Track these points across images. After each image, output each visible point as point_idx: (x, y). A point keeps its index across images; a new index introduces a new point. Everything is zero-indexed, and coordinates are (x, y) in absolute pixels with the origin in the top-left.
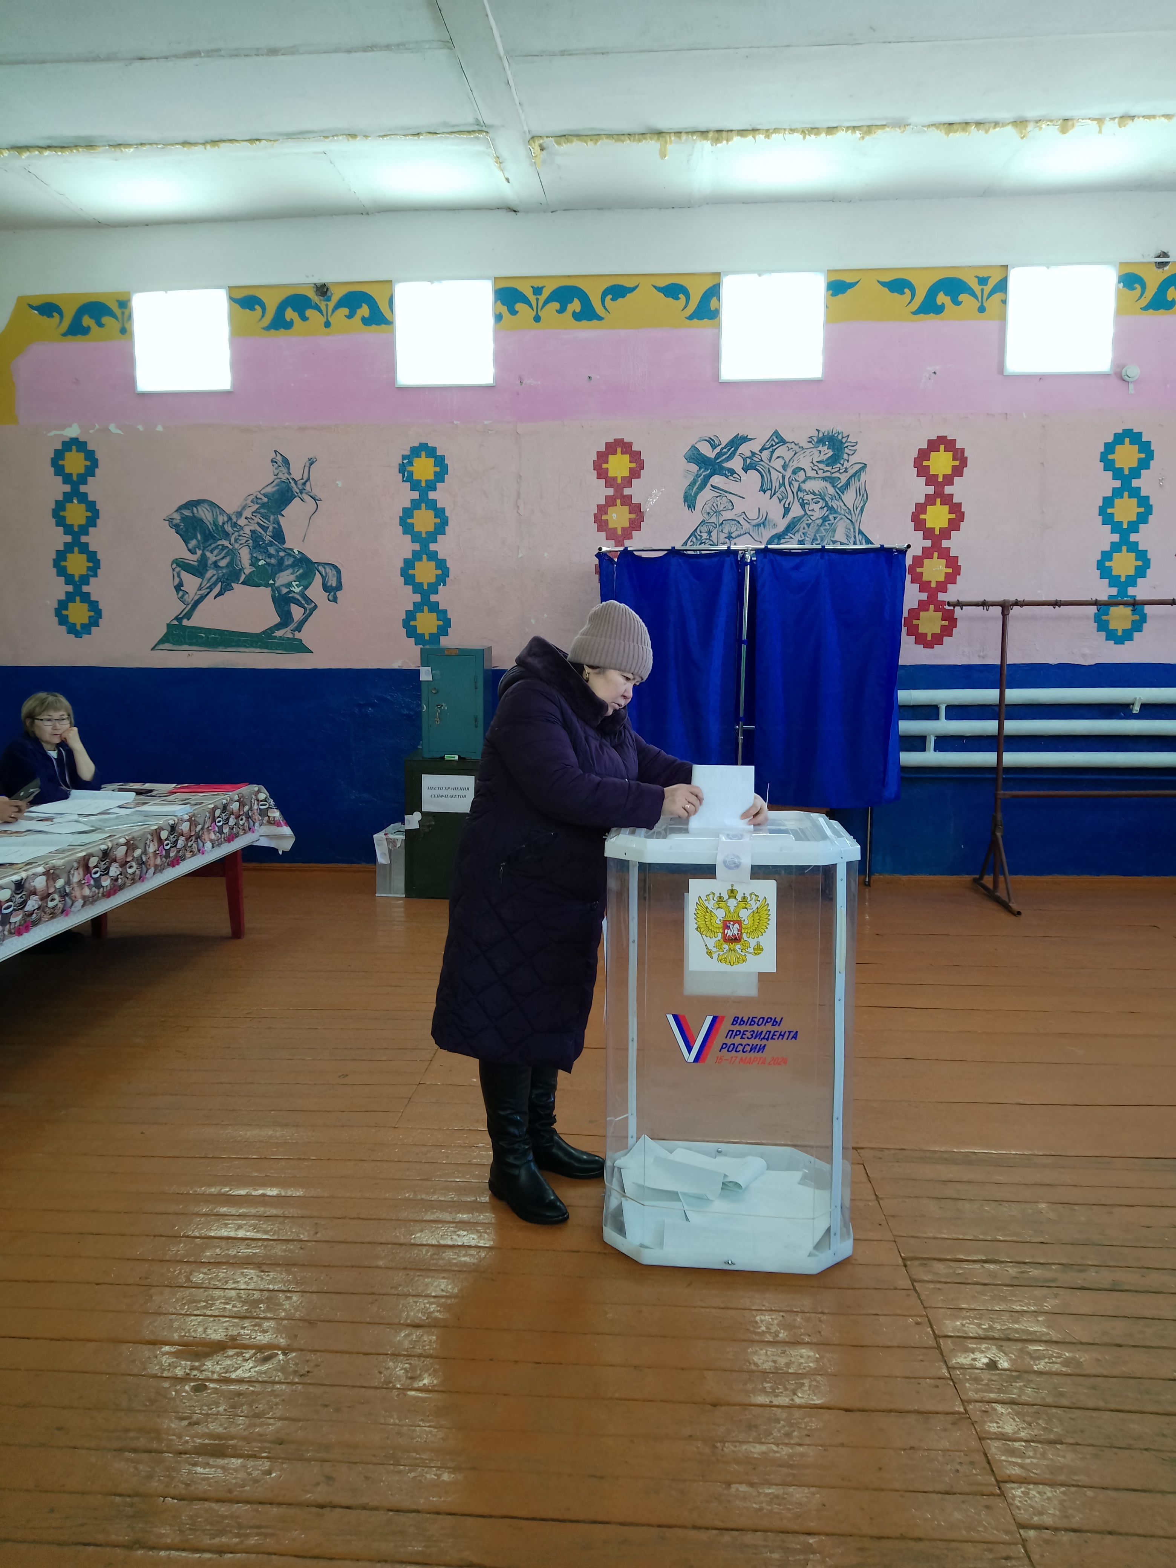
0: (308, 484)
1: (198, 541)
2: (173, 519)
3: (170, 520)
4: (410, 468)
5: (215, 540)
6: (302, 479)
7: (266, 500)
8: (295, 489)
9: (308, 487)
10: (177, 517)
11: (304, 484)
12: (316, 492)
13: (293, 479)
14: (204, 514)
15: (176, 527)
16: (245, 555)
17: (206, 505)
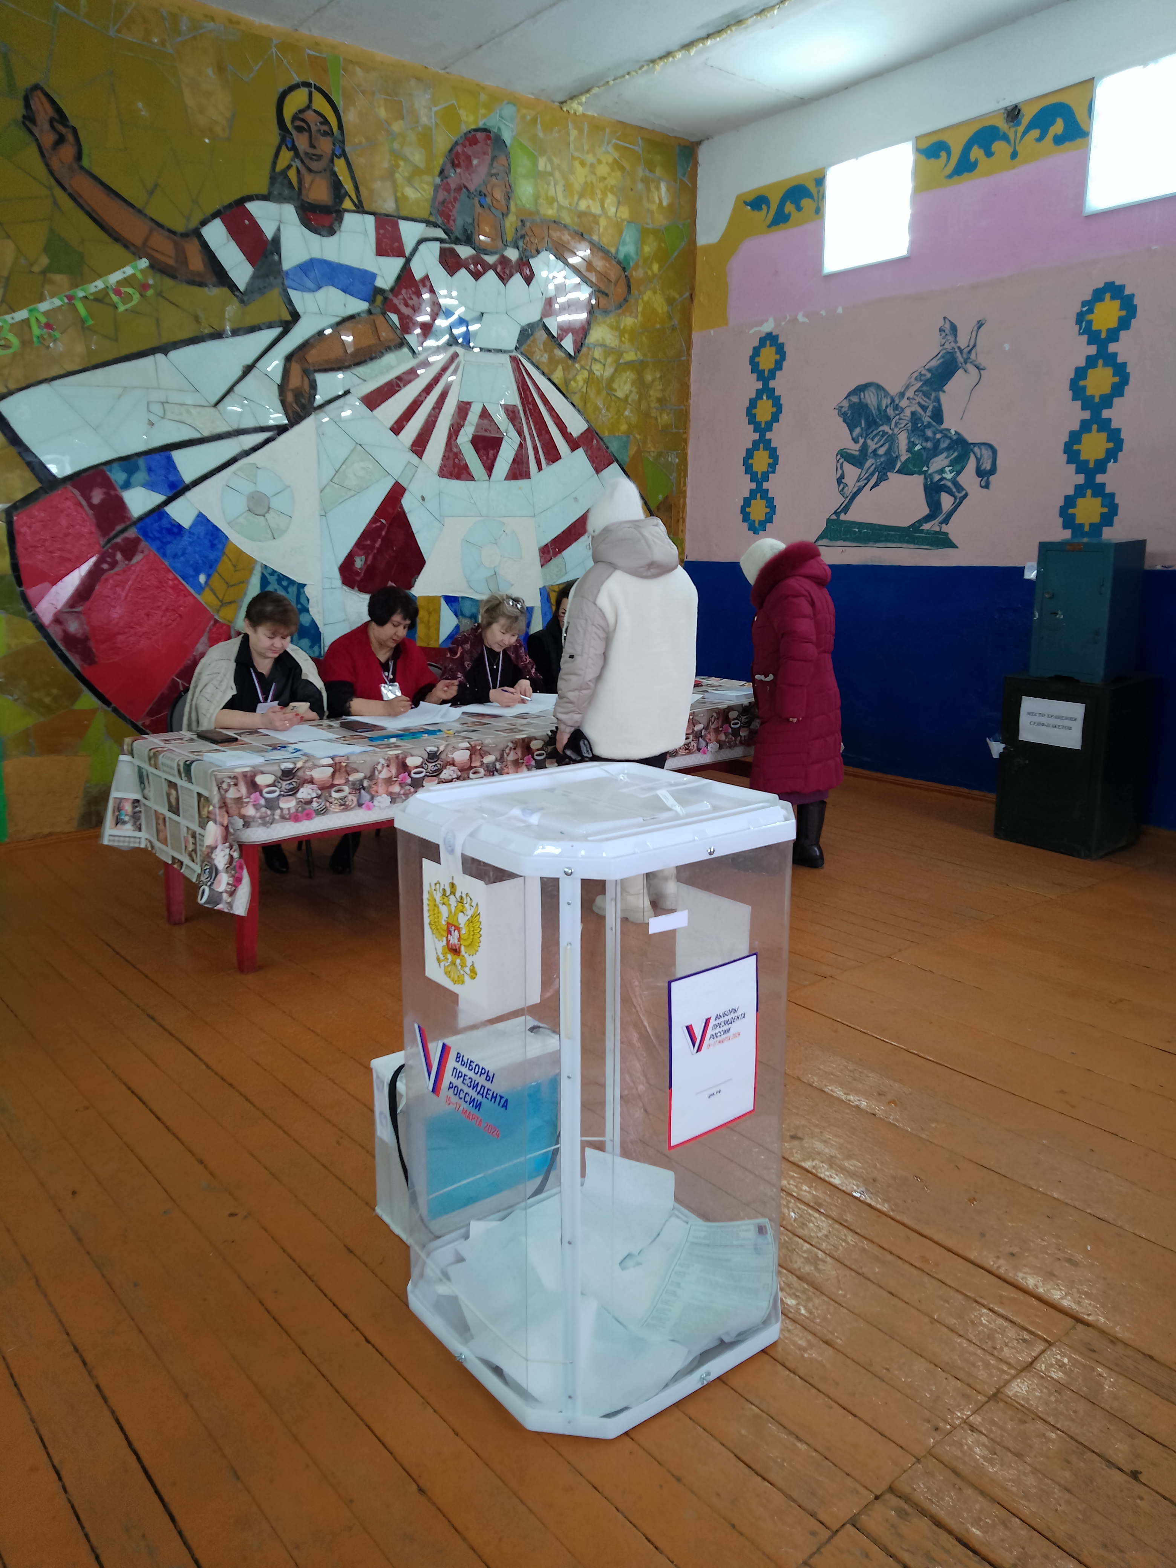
0: (973, 352)
1: (862, 429)
2: (842, 407)
3: (840, 408)
4: (1089, 317)
5: (877, 425)
6: (968, 346)
7: (929, 375)
8: (960, 359)
9: (973, 356)
10: (846, 404)
11: (970, 352)
12: (982, 360)
13: (959, 348)
14: (870, 398)
15: (844, 415)
16: (903, 440)
17: (872, 389)
